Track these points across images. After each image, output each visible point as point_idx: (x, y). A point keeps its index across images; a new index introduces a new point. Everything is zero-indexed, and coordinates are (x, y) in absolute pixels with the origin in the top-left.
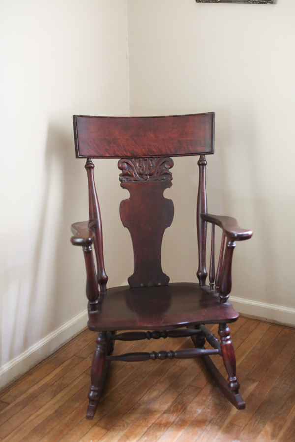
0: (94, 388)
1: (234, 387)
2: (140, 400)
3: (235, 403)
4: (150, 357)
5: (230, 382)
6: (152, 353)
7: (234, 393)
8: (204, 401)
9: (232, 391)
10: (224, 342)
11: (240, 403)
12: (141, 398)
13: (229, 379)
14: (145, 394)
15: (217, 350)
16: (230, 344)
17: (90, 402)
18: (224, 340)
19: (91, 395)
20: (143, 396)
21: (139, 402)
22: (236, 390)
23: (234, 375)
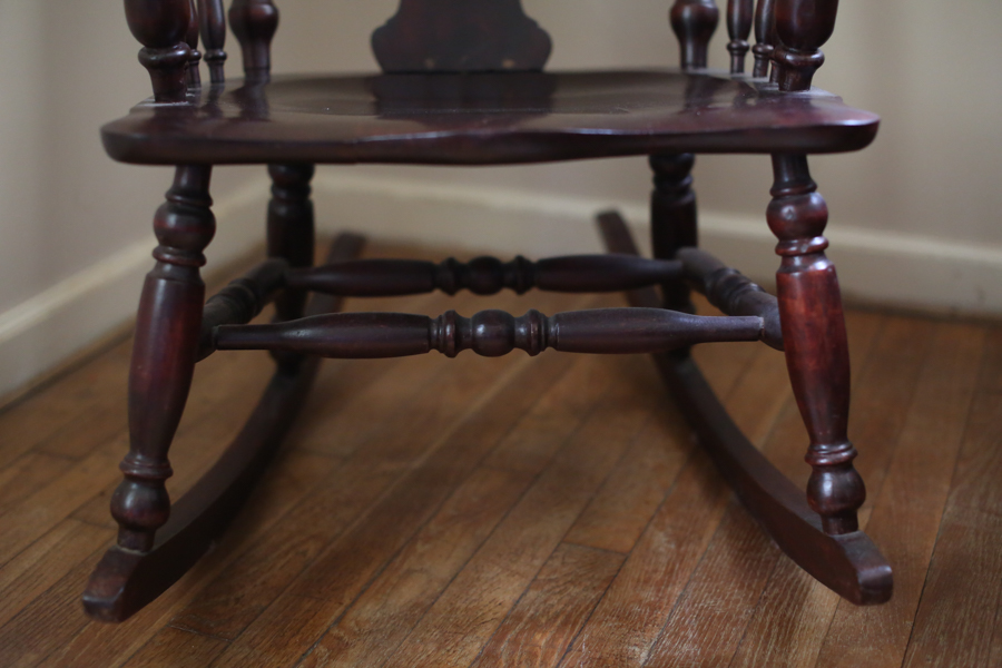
0: (141, 467)
1: (838, 495)
2: (339, 621)
3: (838, 573)
4: (429, 336)
5: (819, 471)
6: (440, 322)
7: (834, 523)
8: (653, 607)
9: (825, 516)
10: (797, 261)
11: (868, 573)
12: (344, 613)
13: (811, 456)
14: (362, 592)
15: (760, 321)
16: (825, 271)
17: (121, 535)
18: (798, 254)
19: (129, 502)
20: (353, 603)
21: (335, 632)
22: (846, 509)
23: (840, 435)
